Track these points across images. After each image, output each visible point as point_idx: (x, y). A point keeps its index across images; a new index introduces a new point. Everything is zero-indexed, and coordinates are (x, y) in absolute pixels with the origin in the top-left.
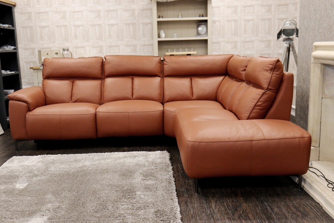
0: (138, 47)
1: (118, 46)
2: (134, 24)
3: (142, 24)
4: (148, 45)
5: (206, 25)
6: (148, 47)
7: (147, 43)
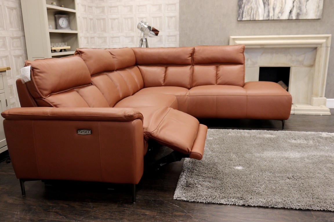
0: (7, 41)
4: (16, 38)
5: (68, 18)
6: (17, 40)
7: (15, 36)
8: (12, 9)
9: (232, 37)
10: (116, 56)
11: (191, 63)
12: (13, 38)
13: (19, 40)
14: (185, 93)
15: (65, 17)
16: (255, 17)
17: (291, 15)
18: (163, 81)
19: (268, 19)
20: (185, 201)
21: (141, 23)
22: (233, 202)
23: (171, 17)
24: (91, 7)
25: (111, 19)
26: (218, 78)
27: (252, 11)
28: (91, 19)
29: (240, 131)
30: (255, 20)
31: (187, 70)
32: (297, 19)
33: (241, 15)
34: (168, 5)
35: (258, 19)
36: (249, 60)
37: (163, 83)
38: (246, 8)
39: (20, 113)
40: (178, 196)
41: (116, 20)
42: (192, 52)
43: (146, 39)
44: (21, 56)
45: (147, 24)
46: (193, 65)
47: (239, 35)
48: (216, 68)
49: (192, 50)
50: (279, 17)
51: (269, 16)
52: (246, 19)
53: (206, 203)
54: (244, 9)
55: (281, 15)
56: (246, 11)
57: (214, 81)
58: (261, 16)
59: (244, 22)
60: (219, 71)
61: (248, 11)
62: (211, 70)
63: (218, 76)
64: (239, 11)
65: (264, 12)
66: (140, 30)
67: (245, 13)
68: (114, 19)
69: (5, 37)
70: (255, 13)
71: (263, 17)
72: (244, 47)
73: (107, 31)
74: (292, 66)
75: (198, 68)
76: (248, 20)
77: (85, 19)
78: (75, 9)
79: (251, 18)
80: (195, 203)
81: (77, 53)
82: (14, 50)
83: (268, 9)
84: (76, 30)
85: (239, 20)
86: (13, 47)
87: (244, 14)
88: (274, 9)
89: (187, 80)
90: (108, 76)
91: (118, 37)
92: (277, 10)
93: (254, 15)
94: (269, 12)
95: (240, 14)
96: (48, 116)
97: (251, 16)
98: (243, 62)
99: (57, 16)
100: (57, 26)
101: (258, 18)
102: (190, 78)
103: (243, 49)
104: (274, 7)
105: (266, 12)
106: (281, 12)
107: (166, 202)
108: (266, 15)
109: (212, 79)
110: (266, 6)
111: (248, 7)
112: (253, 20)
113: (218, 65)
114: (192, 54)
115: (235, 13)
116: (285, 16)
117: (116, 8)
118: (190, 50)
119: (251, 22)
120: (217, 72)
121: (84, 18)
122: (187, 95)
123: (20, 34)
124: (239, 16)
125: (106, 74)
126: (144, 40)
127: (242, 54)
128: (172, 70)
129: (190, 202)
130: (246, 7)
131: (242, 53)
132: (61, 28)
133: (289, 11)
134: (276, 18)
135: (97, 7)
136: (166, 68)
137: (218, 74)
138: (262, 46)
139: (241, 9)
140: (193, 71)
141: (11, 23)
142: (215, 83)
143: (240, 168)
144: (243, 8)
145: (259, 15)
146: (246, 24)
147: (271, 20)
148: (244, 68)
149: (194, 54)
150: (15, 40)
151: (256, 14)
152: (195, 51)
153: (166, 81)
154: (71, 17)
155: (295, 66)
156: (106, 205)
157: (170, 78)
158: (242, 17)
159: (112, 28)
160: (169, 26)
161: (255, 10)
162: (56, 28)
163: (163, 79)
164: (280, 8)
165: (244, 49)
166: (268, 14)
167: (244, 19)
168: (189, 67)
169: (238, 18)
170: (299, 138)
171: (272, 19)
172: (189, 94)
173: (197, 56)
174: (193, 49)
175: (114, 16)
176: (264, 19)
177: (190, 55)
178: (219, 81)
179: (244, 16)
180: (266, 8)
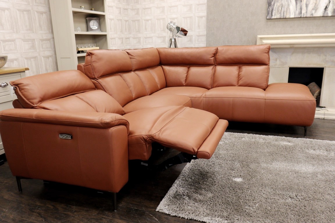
0: (36, 43)
1: (13, 40)
2: (28, 11)
3: (38, 12)
4: (46, 40)
5: (98, 21)
6: (46, 42)
7: (44, 38)
8: (42, 13)
9: (259, 36)
10: (135, 57)
11: (214, 63)
12: (42, 40)
13: (49, 42)
14: (201, 94)
15: (95, 20)
16: (286, 15)
17: (326, 12)
18: (185, 81)
19: (300, 16)
20: (166, 214)
21: (170, 23)
22: (217, 221)
23: (202, 17)
24: (127, 9)
25: (145, 20)
26: (239, 79)
27: (283, 8)
28: (126, 21)
29: (255, 136)
30: (286, 18)
31: (208, 70)
32: (333, 15)
33: (270, 13)
34: (198, 5)
35: (289, 17)
36: (278, 60)
37: (184, 83)
38: (276, 6)
39: (10, 115)
40: (161, 208)
41: (150, 21)
42: (215, 52)
43: (175, 39)
44: (51, 56)
45: (176, 24)
46: (216, 66)
47: (268, 34)
48: (239, 68)
49: (215, 51)
50: (312, 14)
51: (301, 13)
52: (275, 17)
53: (188, 219)
54: (274, 7)
55: (315, 12)
56: (276, 8)
57: (235, 83)
58: (293, 13)
59: (273, 20)
60: (241, 71)
61: (278, 9)
62: (233, 70)
63: (240, 77)
64: (269, 9)
65: (296, 9)
66: (169, 30)
67: (275, 10)
68: (148, 20)
69: (34, 40)
70: (285, 10)
71: (295, 15)
72: (270, 47)
73: (141, 32)
74: (326, 67)
75: (220, 69)
76: (278, 18)
77: (120, 21)
78: (104, 12)
79: (281, 16)
80: (177, 218)
81: (87, 54)
82: (43, 51)
83: (300, 6)
84: (106, 31)
85: (268, 18)
86: (42, 48)
87: (274, 12)
88: (307, 6)
89: (208, 81)
90: (121, 76)
91: (151, 37)
92: (311, 7)
93: (285, 13)
94: (301, 9)
95: (269, 11)
96: (33, 119)
97: (281, 14)
98: (268, 63)
99: (87, 18)
100: (88, 29)
101: (289, 15)
102: (211, 78)
103: (268, 49)
104: (307, 3)
105: (298, 9)
106: (315, 9)
107: (147, 213)
108: (297, 12)
109: (234, 80)
110: (298, 2)
111: (278, 4)
112: (283, 18)
113: (241, 66)
114: (215, 54)
115: (264, 11)
116: (320, 13)
117: (150, 9)
118: (213, 50)
119: (281, 20)
120: (239, 73)
121: (118, 20)
122: (203, 96)
123: (50, 36)
124: (268, 14)
125: (120, 75)
126: (173, 40)
127: (267, 55)
128: (194, 70)
129: (171, 216)
130: (276, 4)
131: (266, 53)
132: (92, 30)
133: (325, 7)
134: (308, 15)
135: (132, 10)
136: (189, 68)
137: (241, 74)
138: (292, 46)
139: (271, 7)
140: (215, 71)
141: (40, 26)
142: (236, 85)
143: (239, 180)
144: (273, 5)
145: (290, 13)
146: (276, 23)
147: (303, 17)
148: (269, 69)
149: (217, 54)
150: (44, 42)
151: (287, 12)
152: (218, 51)
153: (188, 81)
154: (102, 20)
155: (329, 67)
156: (87, 211)
157: (191, 78)
158: (272, 15)
159: (146, 29)
160: (199, 26)
161: (286, 7)
162: (88, 30)
163: (185, 79)
164: (314, 4)
165: (270, 49)
166: (300, 11)
167: (273, 17)
168: (211, 67)
169: (267, 17)
170: (320, 147)
171: (305, 16)
172: (205, 95)
173: (220, 57)
174: (216, 49)
175: (148, 18)
176: (296, 17)
177: (213, 55)
178: (241, 82)
179: (273, 14)
180: (298, 5)
